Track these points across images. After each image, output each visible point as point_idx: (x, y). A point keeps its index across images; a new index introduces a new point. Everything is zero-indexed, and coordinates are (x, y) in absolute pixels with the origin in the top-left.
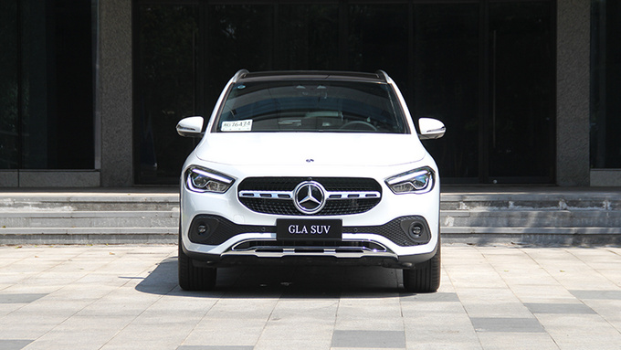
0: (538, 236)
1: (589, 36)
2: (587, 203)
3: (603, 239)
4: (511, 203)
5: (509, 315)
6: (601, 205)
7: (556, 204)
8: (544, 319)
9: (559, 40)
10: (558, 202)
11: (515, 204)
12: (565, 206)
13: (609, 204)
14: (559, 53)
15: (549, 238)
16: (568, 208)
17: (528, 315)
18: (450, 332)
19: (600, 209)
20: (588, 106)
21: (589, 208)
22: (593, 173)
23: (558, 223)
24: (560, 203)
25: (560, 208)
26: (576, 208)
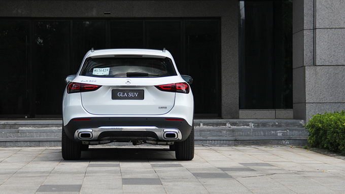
0: (216, 141)
1: (238, 39)
2: (241, 124)
3: (250, 143)
4: (201, 124)
5: (212, 172)
6: (249, 125)
7: (225, 124)
8: (230, 173)
9: (222, 41)
10: (226, 123)
11: (204, 125)
12: (229, 126)
13: (252, 124)
14: (222, 48)
15: (222, 142)
16: (231, 127)
17: (222, 172)
18: (183, 178)
19: (248, 127)
20: (238, 76)
21: (242, 127)
22: (241, 112)
23: (226, 134)
24: (227, 124)
25: (227, 127)
26: (235, 127)
